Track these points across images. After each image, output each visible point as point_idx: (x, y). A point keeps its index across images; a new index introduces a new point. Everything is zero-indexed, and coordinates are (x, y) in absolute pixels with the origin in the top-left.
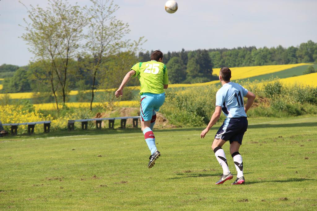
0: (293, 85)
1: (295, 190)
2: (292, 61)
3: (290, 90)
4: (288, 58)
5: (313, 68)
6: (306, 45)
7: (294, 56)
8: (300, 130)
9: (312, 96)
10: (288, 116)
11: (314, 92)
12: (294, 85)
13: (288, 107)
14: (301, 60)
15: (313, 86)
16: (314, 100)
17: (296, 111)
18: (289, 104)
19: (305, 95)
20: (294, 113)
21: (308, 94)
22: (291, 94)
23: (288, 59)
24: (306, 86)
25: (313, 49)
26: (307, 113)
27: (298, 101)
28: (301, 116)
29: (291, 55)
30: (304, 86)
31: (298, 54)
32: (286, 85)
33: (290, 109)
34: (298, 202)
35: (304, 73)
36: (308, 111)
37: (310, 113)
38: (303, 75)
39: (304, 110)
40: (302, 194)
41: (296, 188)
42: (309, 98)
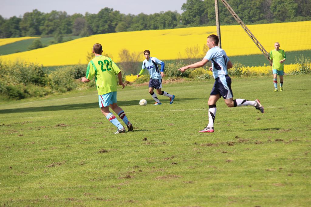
0: (14, 62)
1: (7, 189)
2: (16, 34)
3: (10, 69)
4: (10, 30)
5: (40, 42)
6: (31, 14)
7: (17, 28)
8: (20, 117)
9: (37, 76)
10: (8, 100)
11: (40, 70)
12: (16, 63)
13: (9, 89)
14: (25, 33)
15: (38, 64)
16: (39, 81)
17: (19, 94)
18: (10, 86)
19: (29, 75)
20: (16, 96)
21: (33, 73)
22: (12, 74)
23: (11, 32)
24: (29, 64)
25: (39, 20)
26: (31, 96)
27: (21, 82)
28: (24, 100)
29: (13, 27)
30: (27, 64)
31: (21, 25)
32: (5, 63)
33: (11, 91)
34: (9, 204)
35: (29, 48)
36: (33, 94)
37: (35, 96)
38: (29, 50)
39: (27, 93)
40: (15, 194)
41: (9, 186)
42: (33, 78)
